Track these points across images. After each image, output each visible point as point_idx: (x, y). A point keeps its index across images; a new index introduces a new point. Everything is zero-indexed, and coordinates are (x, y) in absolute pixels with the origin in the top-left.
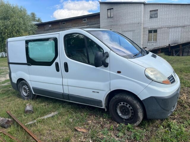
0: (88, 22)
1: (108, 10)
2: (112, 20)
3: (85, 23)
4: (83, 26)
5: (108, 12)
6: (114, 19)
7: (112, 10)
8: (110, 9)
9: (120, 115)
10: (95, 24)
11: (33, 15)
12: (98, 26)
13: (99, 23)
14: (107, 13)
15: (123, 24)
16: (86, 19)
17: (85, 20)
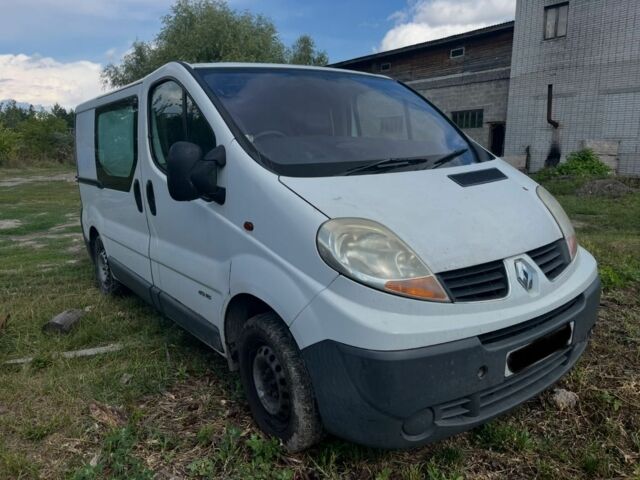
0: (467, 58)
1: (547, 8)
2: (562, 49)
3: (457, 64)
4: (448, 74)
5: (546, 17)
6: (569, 44)
7: (563, 10)
8: (557, 6)
9: (261, 394)
10: (495, 65)
11: (305, 43)
12: (503, 72)
13: (508, 63)
14: (541, 20)
15: (605, 62)
16: (464, 48)
17: (460, 52)
